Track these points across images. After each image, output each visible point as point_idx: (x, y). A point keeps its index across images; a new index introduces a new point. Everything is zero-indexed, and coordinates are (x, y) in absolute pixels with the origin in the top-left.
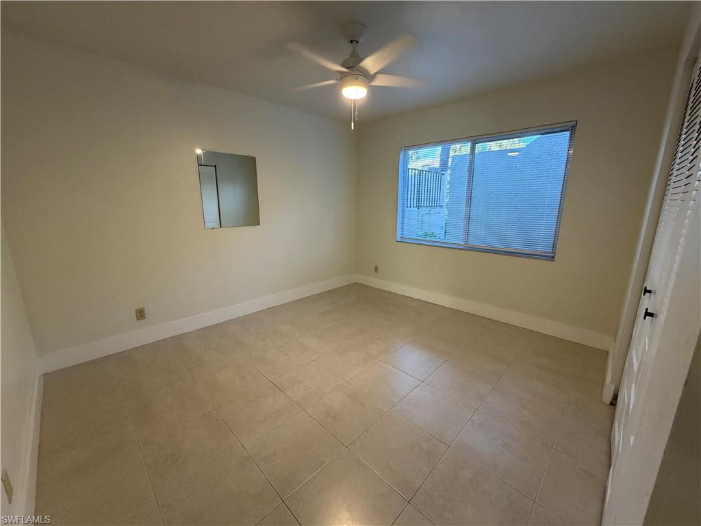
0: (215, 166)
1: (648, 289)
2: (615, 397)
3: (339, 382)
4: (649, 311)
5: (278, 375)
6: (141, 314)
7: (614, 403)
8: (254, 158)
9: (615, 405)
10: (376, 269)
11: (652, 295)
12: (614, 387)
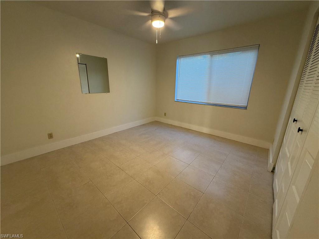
0: (86, 64)
1: (296, 119)
2: (274, 168)
3: (151, 166)
4: (300, 129)
5: (121, 164)
6: (50, 136)
7: (273, 171)
8: (106, 59)
9: (273, 172)
10: (165, 114)
11: (297, 122)
12: (273, 164)
